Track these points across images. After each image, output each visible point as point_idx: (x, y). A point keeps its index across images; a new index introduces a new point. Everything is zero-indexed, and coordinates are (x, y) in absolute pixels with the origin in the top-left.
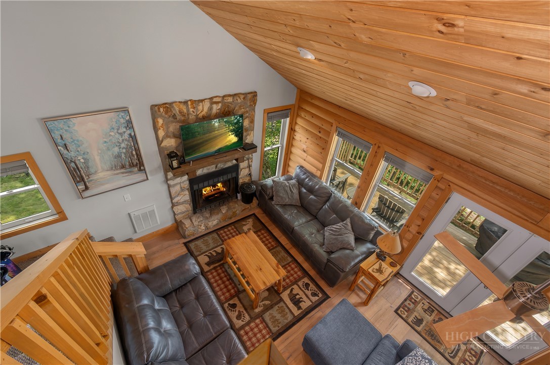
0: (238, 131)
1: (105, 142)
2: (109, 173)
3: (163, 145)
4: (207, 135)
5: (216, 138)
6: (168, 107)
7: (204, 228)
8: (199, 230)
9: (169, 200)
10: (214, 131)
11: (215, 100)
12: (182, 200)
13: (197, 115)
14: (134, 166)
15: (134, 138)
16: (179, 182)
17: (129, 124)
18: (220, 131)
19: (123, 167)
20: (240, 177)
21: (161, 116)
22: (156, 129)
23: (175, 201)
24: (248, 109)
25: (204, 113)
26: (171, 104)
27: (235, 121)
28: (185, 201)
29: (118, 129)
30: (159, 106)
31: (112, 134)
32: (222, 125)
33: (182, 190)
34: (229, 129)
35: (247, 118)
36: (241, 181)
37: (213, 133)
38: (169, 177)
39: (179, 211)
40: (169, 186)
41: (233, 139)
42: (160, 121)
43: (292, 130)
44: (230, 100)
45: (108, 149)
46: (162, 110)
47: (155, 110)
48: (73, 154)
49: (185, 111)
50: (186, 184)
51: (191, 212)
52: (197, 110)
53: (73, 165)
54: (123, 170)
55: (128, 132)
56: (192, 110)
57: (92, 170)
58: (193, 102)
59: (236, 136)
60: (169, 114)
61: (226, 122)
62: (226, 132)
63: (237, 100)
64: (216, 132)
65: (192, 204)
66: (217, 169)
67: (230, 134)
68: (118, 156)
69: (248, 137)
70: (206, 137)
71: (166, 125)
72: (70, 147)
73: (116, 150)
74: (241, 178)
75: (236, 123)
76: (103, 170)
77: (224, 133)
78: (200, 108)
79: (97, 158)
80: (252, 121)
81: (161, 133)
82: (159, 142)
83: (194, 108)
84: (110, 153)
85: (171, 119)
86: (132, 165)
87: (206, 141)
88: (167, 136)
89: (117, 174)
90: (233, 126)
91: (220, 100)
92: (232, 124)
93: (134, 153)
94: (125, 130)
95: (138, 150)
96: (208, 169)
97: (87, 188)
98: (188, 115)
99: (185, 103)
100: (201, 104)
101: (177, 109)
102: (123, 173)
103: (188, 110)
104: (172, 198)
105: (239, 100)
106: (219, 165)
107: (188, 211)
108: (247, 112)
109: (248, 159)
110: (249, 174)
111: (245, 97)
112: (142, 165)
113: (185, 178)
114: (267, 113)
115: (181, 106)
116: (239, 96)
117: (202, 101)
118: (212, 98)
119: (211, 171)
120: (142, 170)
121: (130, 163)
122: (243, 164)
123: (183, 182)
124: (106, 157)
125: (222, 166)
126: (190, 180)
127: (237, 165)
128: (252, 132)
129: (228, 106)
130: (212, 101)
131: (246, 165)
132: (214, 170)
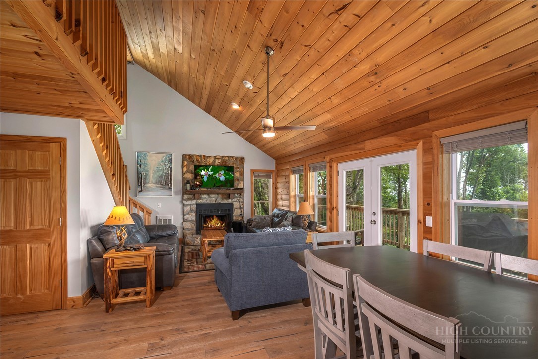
1: (158, 168)
2: (154, 185)
3: (185, 176)
6: (191, 157)
7: (199, 242)
8: (196, 242)
9: (182, 217)
11: (217, 157)
12: (190, 219)
13: (206, 164)
14: (167, 185)
15: (171, 169)
16: (190, 203)
17: (170, 161)
19: (162, 184)
20: (233, 214)
21: (187, 160)
22: (183, 167)
23: (186, 217)
24: (239, 166)
25: (210, 163)
26: (193, 155)
28: (192, 221)
29: (165, 162)
30: (186, 155)
31: (162, 164)
33: (191, 210)
35: (238, 171)
36: (234, 218)
38: (184, 198)
39: (187, 227)
40: (184, 205)
42: (186, 163)
43: (276, 188)
44: (227, 159)
45: (158, 172)
46: (187, 157)
47: (184, 157)
48: (142, 170)
49: (199, 160)
50: (194, 207)
51: (194, 231)
52: (207, 161)
53: (140, 175)
54: (161, 186)
55: (169, 165)
56: (203, 160)
57: (147, 181)
58: (204, 156)
60: (191, 159)
65: (196, 225)
66: (216, 203)
68: (161, 177)
69: (239, 185)
71: (188, 166)
72: (143, 166)
73: (161, 173)
74: (235, 216)
76: (152, 183)
78: (208, 160)
79: (151, 175)
80: (242, 174)
81: (185, 169)
82: (183, 174)
83: (205, 159)
84: (158, 174)
85: (191, 163)
88: (187, 172)
89: (158, 187)
91: (221, 158)
93: (169, 177)
94: (168, 163)
95: (171, 176)
96: (210, 201)
97: (141, 191)
98: (201, 163)
99: (201, 156)
101: (195, 158)
102: (161, 187)
103: (201, 160)
104: (184, 215)
105: (232, 160)
106: (218, 200)
107: (192, 230)
108: (238, 168)
109: (240, 201)
110: (241, 214)
111: (236, 158)
112: (171, 185)
113: (194, 202)
114: (253, 172)
115: (198, 157)
116: (232, 157)
117: (209, 157)
118: (216, 156)
119: (212, 202)
120: (170, 188)
121: (166, 182)
122: (236, 205)
123: (193, 204)
124: (155, 176)
125: (220, 201)
126: (197, 204)
127: (231, 204)
128: (242, 182)
129: (225, 162)
130: (215, 158)
131: (239, 206)
132: (214, 202)
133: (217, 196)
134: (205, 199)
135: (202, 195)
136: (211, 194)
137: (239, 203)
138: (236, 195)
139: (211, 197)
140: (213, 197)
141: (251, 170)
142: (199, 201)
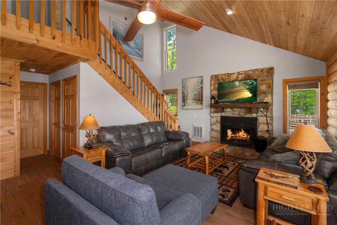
0: (252, 90)
1: (194, 88)
2: (191, 101)
3: (212, 93)
4: (231, 89)
5: (236, 92)
6: (216, 76)
10: (236, 88)
11: (241, 73)
12: (216, 129)
13: (230, 80)
14: (199, 101)
15: (202, 88)
16: (216, 116)
17: (202, 82)
18: (240, 88)
19: (196, 100)
20: (258, 130)
21: (213, 80)
22: (211, 86)
23: (213, 127)
24: (265, 78)
25: (233, 79)
26: (218, 75)
27: (250, 83)
28: (217, 131)
29: (198, 84)
30: (213, 76)
31: (196, 85)
32: (241, 85)
33: (217, 122)
34: (245, 87)
35: (264, 84)
36: (259, 134)
37: (235, 89)
38: (212, 111)
39: (213, 136)
40: (211, 117)
41: (247, 94)
42: (213, 82)
44: (251, 72)
45: (194, 91)
46: (214, 77)
47: (212, 78)
48: (185, 91)
49: (224, 78)
50: (219, 119)
51: (219, 140)
52: (230, 78)
53: (184, 95)
54: (195, 101)
55: (201, 85)
56: (227, 77)
57: (188, 99)
58: (228, 74)
59: (251, 93)
60: (217, 79)
61: (243, 83)
62: (243, 89)
63: (255, 72)
64: (237, 88)
65: (220, 135)
66: (239, 116)
67: (246, 90)
68: (196, 95)
69: (266, 98)
70: (230, 90)
71: (215, 84)
72: (185, 88)
73: (196, 92)
74: (260, 131)
75: (251, 84)
76: (190, 99)
77: (242, 90)
78: (232, 77)
79: (190, 94)
80: (270, 86)
81: (212, 87)
82: (211, 92)
83: (229, 76)
84: (194, 93)
85: (217, 81)
86: (199, 100)
87: (230, 93)
88: (214, 89)
89: (194, 102)
90: (248, 86)
91: (244, 73)
92: (248, 84)
94: (200, 84)
95: (202, 94)
96: (234, 114)
97: (184, 105)
98: (225, 80)
99: (225, 74)
100: (233, 75)
101: (221, 77)
102: (195, 103)
103: (226, 78)
104: (211, 125)
105: (257, 72)
106: (240, 114)
107: (218, 138)
108: (265, 80)
109: (266, 116)
110: (268, 131)
111: (262, 70)
112: (202, 101)
113: (219, 114)
114: (286, 82)
115: (223, 76)
116: (257, 70)
117: (233, 74)
118: (239, 72)
119: (235, 116)
120: (202, 103)
121: (199, 99)
122: (262, 120)
123: (218, 117)
124: (192, 94)
125: (243, 115)
126: (222, 117)
127: (256, 119)
128: (270, 95)
129: (249, 76)
130: (239, 73)
131: (265, 121)
132: (237, 116)
133: (240, 110)
134: (229, 113)
135: (226, 109)
136: (234, 108)
137: (265, 118)
138: (262, 110)
139: (234, 111)
140: (236, 111)
141: (284, 80)
142: (223, 114)
